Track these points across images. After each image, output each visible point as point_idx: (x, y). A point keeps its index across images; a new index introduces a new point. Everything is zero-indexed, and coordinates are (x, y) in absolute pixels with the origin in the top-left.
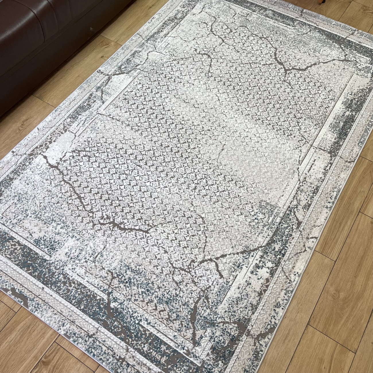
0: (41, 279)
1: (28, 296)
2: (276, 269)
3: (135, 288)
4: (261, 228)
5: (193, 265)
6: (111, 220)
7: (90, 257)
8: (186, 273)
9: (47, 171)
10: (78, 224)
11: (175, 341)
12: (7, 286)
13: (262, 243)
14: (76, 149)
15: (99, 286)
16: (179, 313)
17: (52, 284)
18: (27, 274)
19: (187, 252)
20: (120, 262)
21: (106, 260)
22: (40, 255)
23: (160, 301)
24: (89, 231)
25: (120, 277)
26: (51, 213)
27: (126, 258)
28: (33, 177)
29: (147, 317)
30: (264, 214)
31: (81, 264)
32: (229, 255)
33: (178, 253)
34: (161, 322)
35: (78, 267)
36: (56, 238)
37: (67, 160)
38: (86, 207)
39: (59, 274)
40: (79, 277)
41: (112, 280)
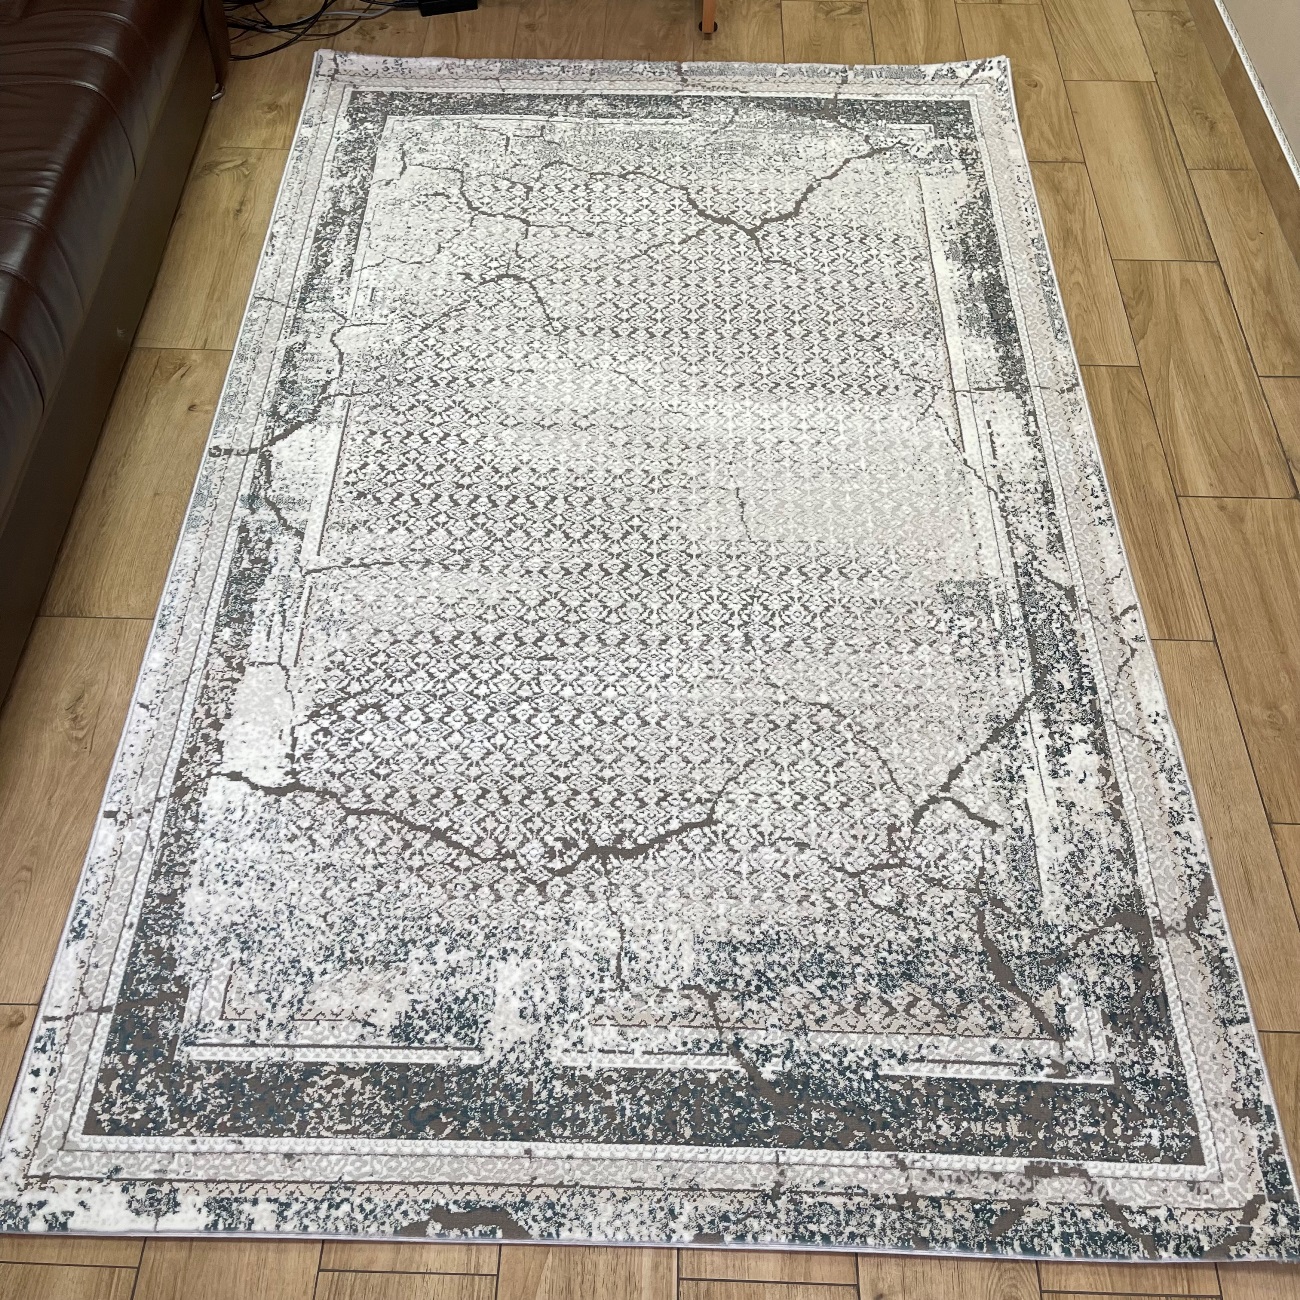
0: (502, 1129)
1: (501, 1202)
2: (1104, 733)
3: (793, 988)
4: (992, 653)
5: (900, 839)
6: (584, 846)
7: (602, 981)
8: (897, 871)
9: (273, 811)
10: (493, 911)
11: (1005, 1060)
12: (412, 1215)
13: (1021, 688)
14: (317, 705)
15: (690, 1046)
16: (958, 983)
17: (546, 1126)
18: (446, 1142)
19: (858, 815)
20: (698, 946)
21: (654, 962)
22: (444, 1063)
23: (887, 983)
24: (541, 913)
25: (729, 985)
26: (383, 925)
27: (705, 923)
28: (240, 856)
29: (886, 1047)
30: (972, 614)
31: (591, 1016)
32: (967, 762)
33: (836, 830)
34: (932, 1034)
35: (588, 1031)
36: (453, 988)
37: (313, 750)
38: (477, 850)
39: (545, 1081)
40: (611, 1055)
41: (712, 1007)
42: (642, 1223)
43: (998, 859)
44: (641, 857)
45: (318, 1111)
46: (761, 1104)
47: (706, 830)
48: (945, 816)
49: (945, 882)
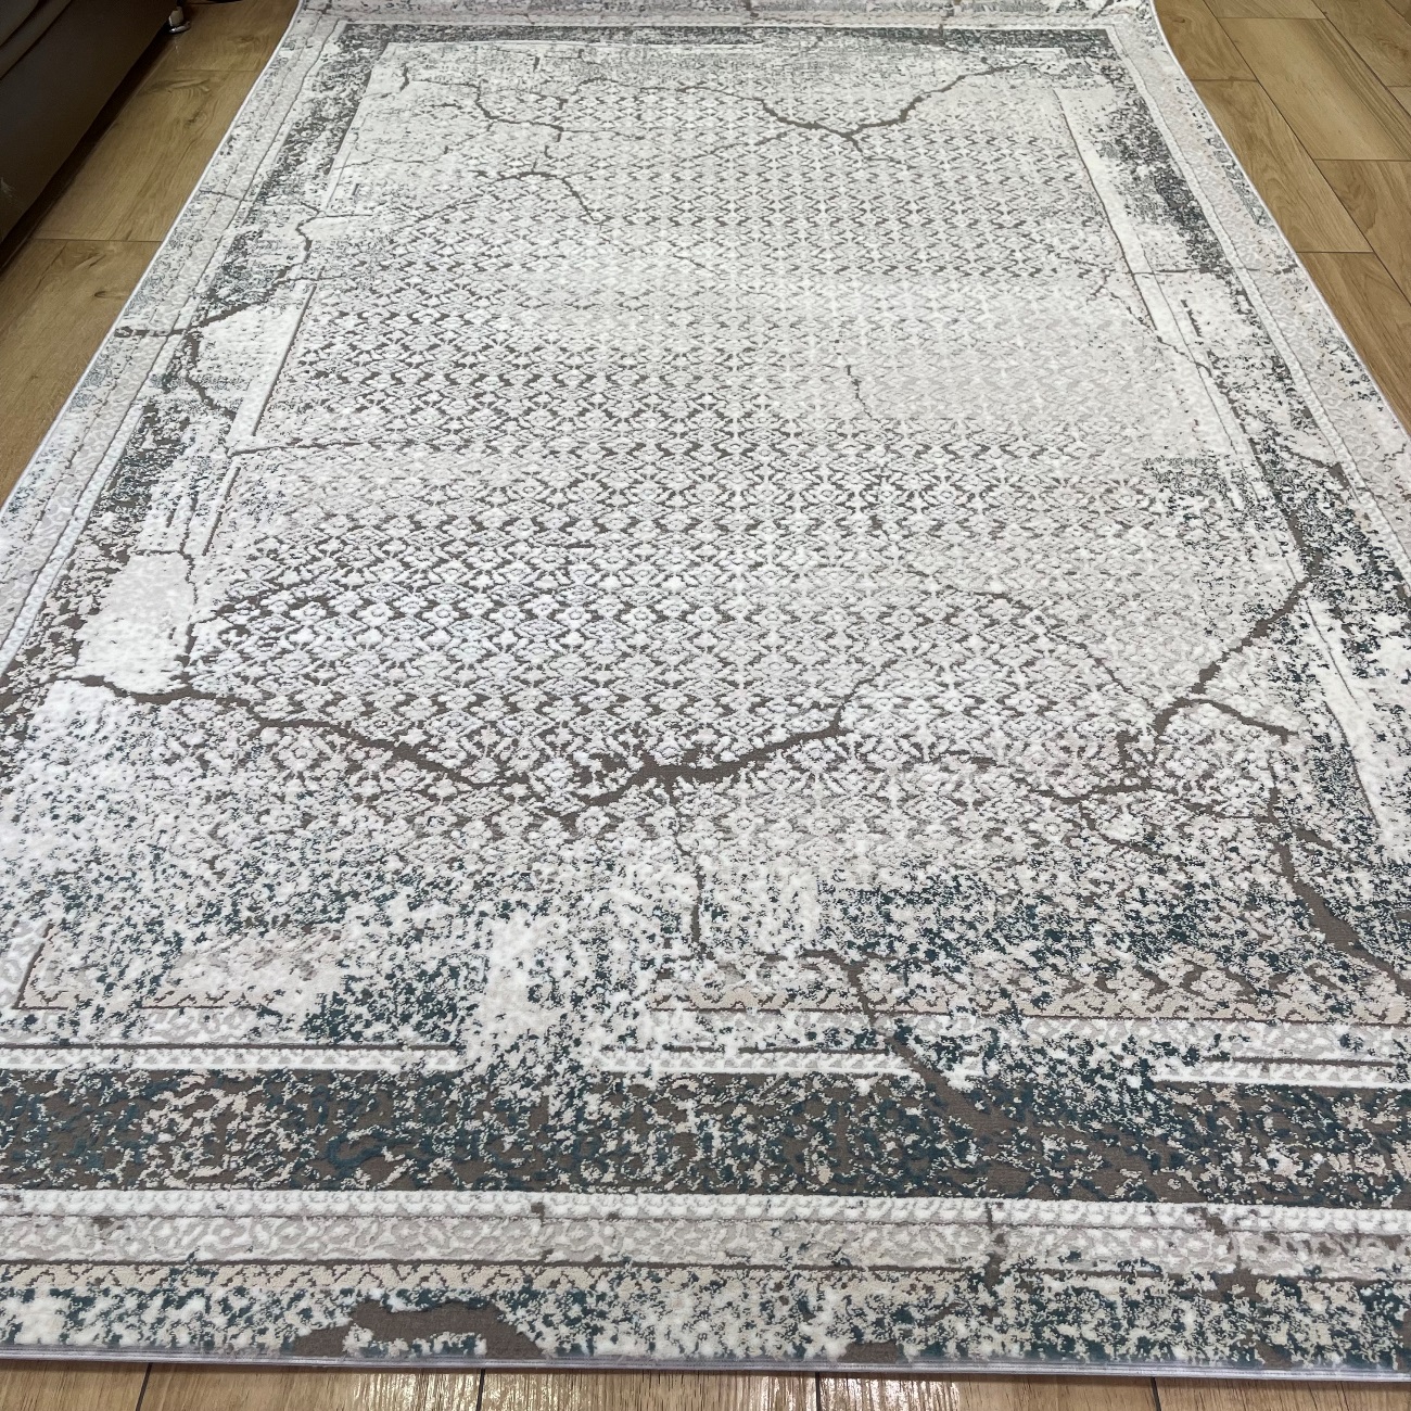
0: (492, 1172)
1: (486, 1293)
3: (990, 955)
4: (1237, 535)
5: (1138, 750)
6: (636, 764)
7: (667, 945)
8: (1140, 794)
9: (146, 723)
10: (489, 853)
11: (1368, 1058)
12: (318, 1316)
13: (1288, 574)
14: (232, 599)
15: (821, 1038)
16: (1265, 946)
17: (573, 1167)
18: (391, 1194)
19: (1068, 721)
20: (824, 897)
21: (754, 918)
22: (395, 1069)
23: (1145, 946)
24: (566, 854)
25: (882, 950)
26: (306, 873)
27: (836, 865)
28: (85, 782)
29: (1158, 1038)
30: (1199, 493)
31: (650, 997)
32: (1225, 658)
33: (1035, 739)
34: (1233, 1019)
35: (646, 1020)
36: (418, 958)
37: (217, 651)
38: (465, 773)
39: (571, 1095)
40: (686, 1055)
41: (855, 982)
42: (749, 1325)
43: (1298, 777)
44: (727, 780)
45: (164, 1147)
46: (951, 1127)
47: (830, 741)
48: (1205, 722)
49: (1218, 809)
